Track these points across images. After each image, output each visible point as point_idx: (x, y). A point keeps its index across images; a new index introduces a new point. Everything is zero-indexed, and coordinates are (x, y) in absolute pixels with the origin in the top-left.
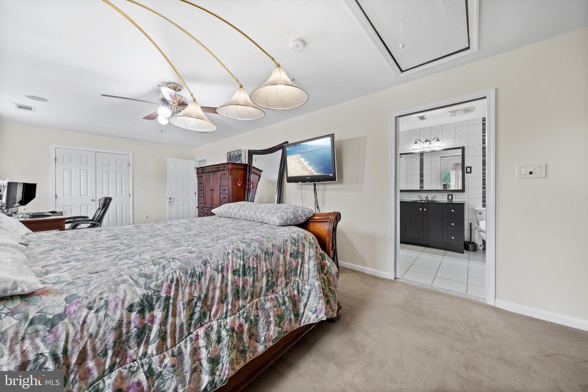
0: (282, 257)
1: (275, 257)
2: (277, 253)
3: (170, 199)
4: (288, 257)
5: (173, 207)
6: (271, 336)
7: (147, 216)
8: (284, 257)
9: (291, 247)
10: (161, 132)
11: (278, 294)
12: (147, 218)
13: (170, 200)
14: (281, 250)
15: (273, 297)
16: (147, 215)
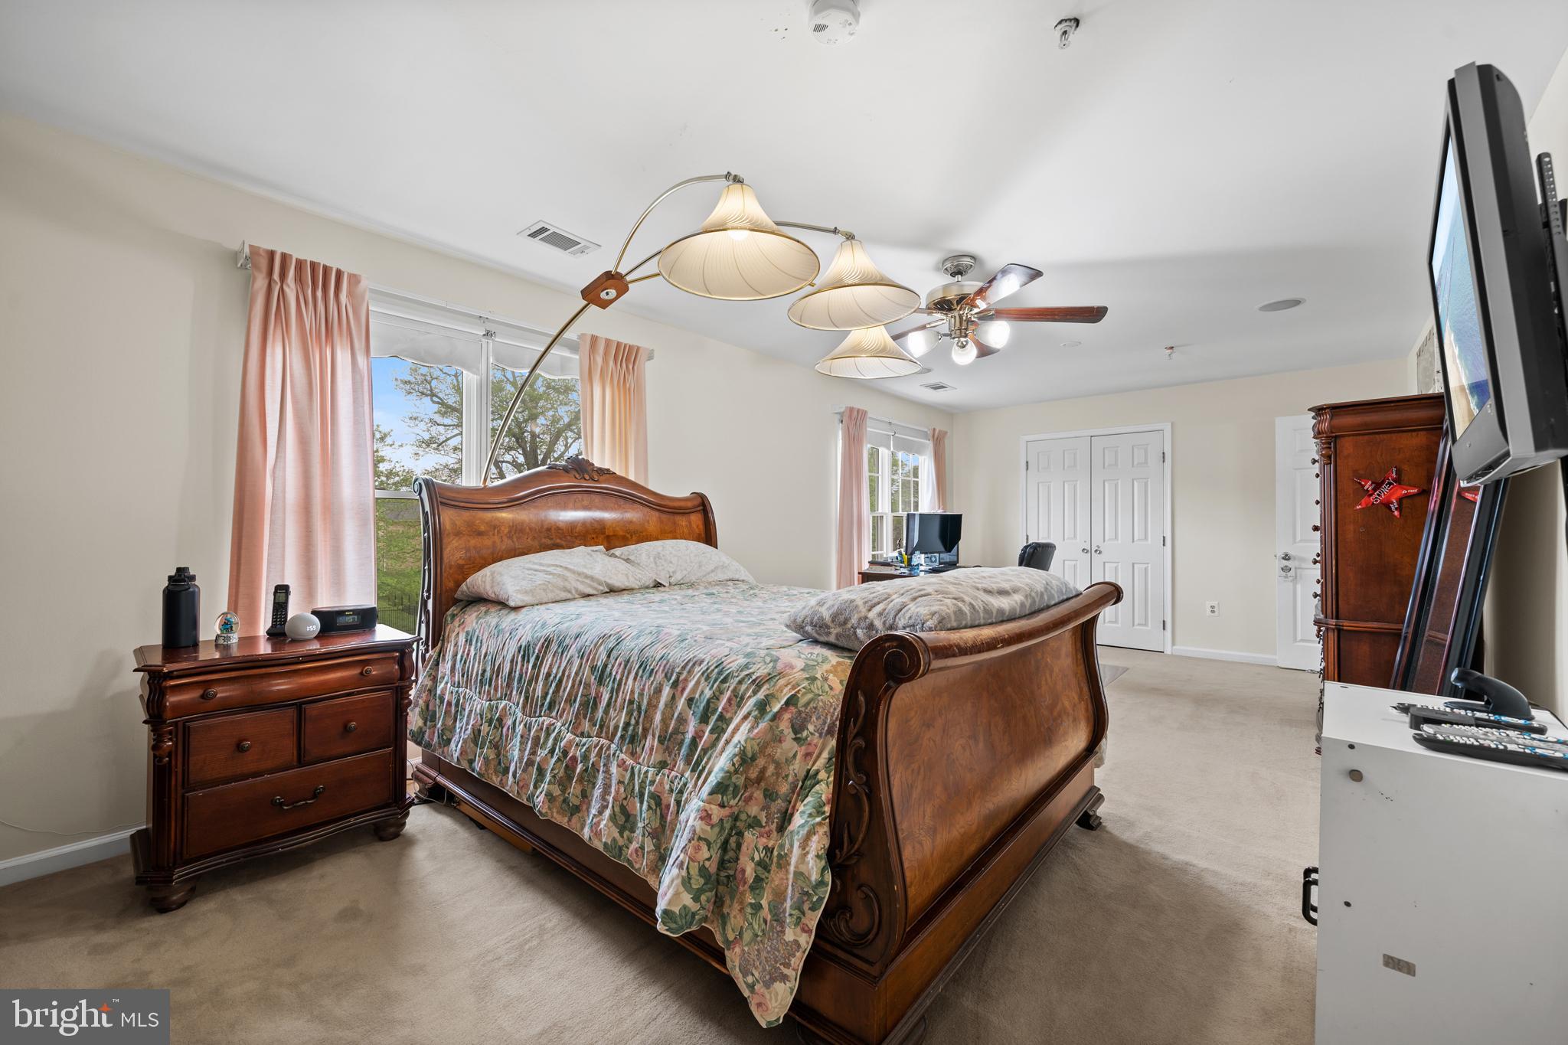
0: (666, 691)
1: (652, 683)
2: (660, 676)
3: (1286, 557)
4: (681, 703)
5: (1299, 587)
6: (600, 830)
7: (1212, 607)
8: (673, 697)
9: (698, 683)
10: (1169, 351)
11: (638, 766)
12: (1213, 612)
13: (1285, 563)
14: (672, 675)
15: (628, 763)
16: (1214, 603)
